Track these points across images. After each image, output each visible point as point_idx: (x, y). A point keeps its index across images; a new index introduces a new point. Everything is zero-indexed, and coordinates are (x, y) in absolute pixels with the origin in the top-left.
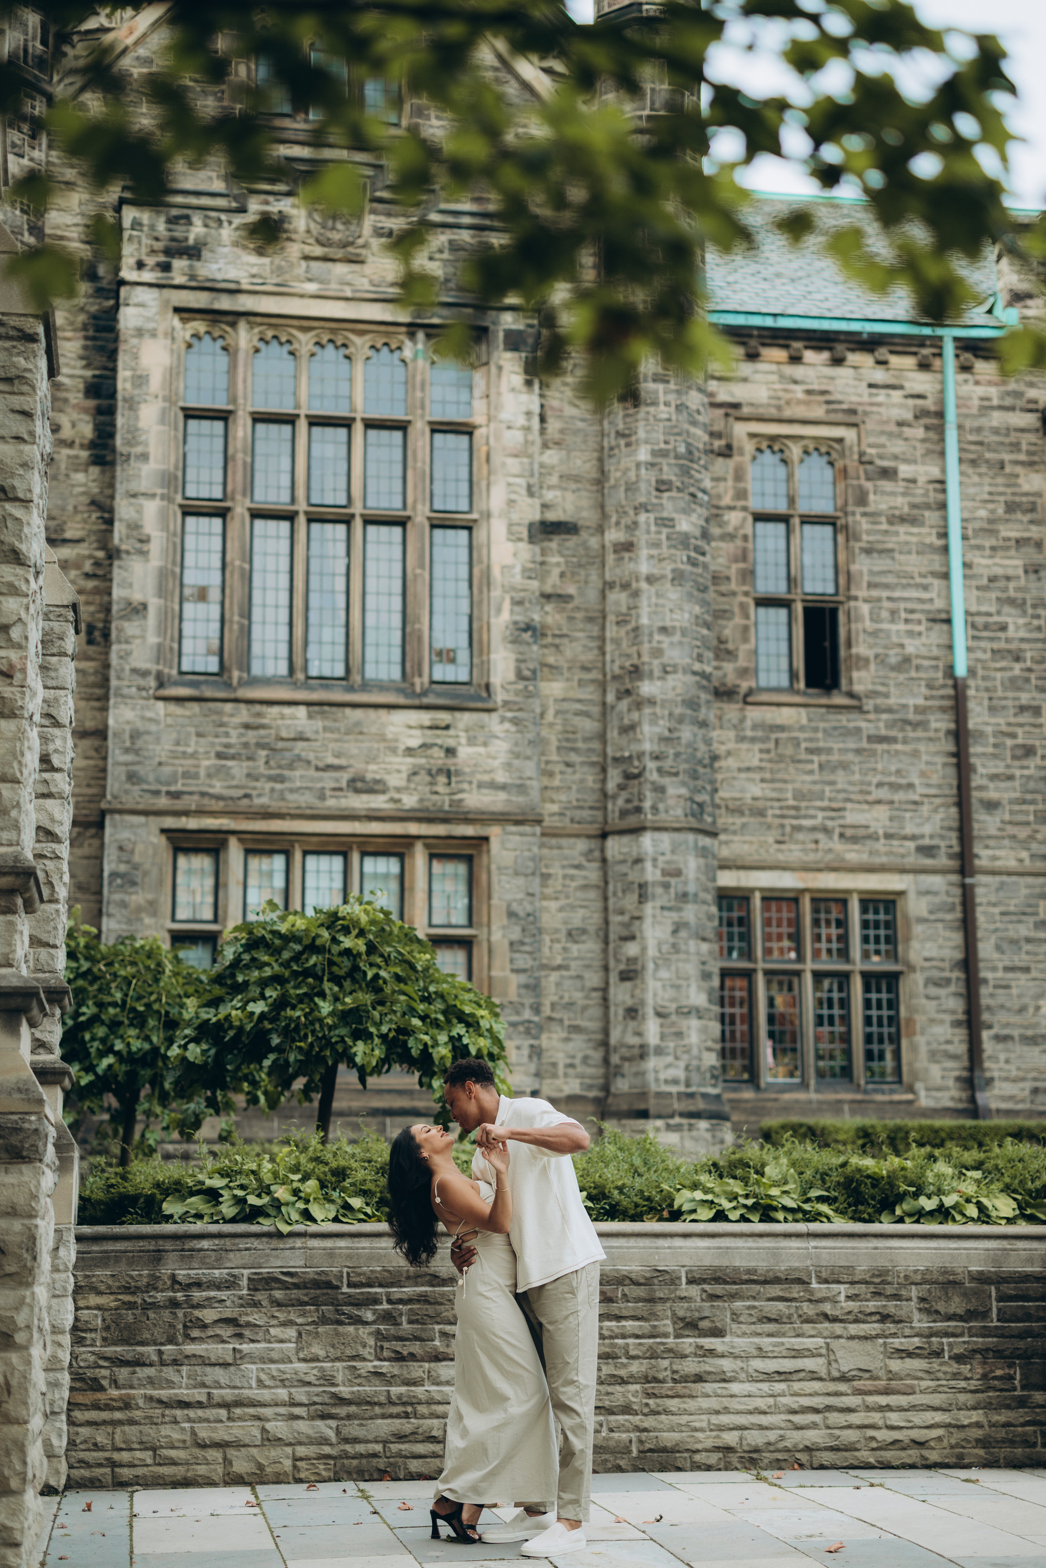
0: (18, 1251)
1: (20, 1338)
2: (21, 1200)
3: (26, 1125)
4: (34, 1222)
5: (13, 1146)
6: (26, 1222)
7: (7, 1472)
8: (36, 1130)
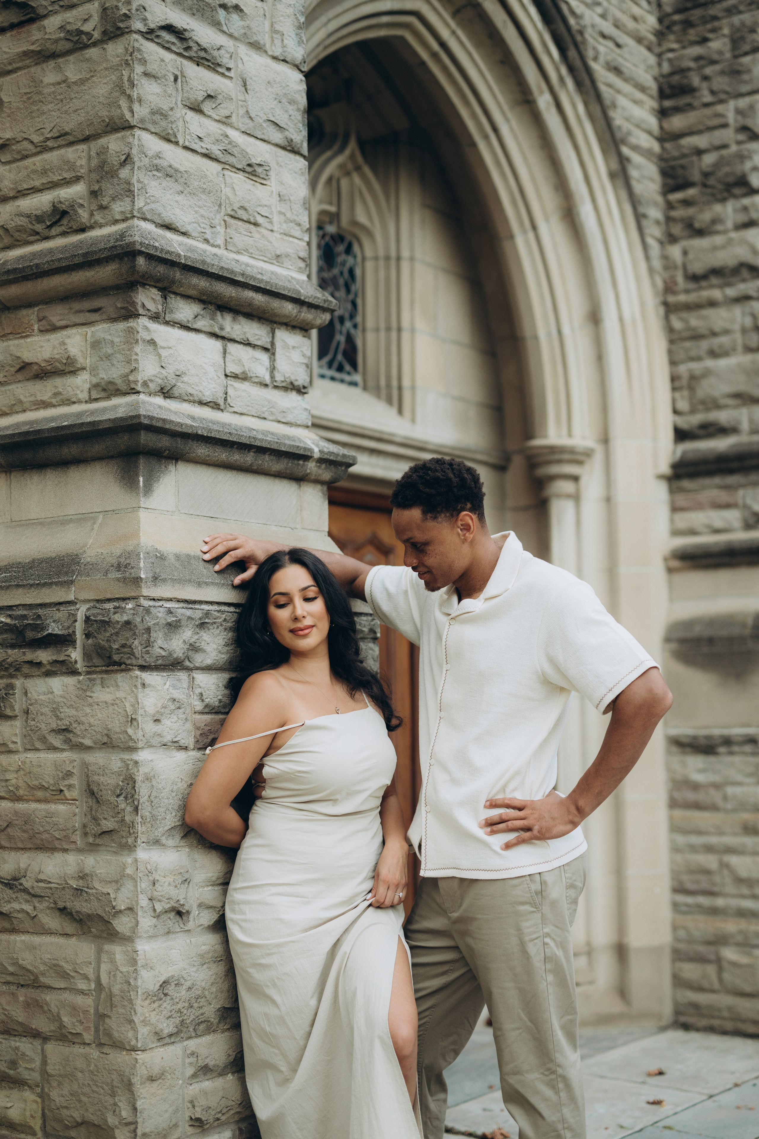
0: (113, 799)
1: (122, 924)
2: (116, 726)
3: (117, 617)
4: (135, 757)
5: (102, 648)
6: (126, 756)
7: (112, 1120)
8: (128, 623)
